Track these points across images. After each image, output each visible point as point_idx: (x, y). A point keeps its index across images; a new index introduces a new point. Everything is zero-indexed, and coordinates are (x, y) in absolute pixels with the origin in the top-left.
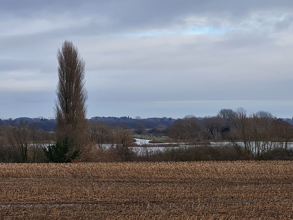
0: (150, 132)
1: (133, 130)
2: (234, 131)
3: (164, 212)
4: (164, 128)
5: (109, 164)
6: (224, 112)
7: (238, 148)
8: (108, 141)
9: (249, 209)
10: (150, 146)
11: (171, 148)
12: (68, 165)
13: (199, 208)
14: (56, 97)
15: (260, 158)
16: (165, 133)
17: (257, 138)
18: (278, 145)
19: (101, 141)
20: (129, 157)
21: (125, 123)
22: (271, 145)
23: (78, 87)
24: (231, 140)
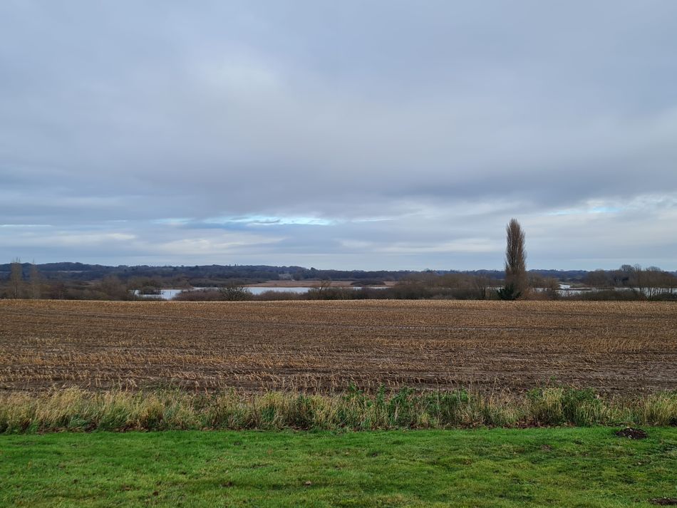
0: (570, 280)
1: (559, 278)
2: (631, 280)
3: (582, 336)
4: (579, 277)
5: (543, 302)
6: (624, 267)
7: (635, 292)
8: (541, 286)
9: (645, 336)
10: (570, 290)
12: (514, 302)
13: (607, 334)
14: (506, 257)
15: (651, 299)
16: (581, 281)
17: (649, 286)
19: (536, 286)
20: (556, 297)
21: (553, 274)
22: (660, 291)
23: (521, 250)
24: (630, 286)
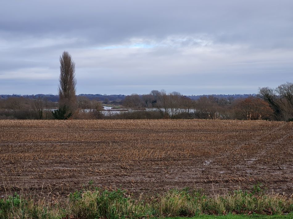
0: (112, 103)
1: (103, 101)
2: (159, 103)
3: (120, 148)
4: (119, 100)
5: (89, 120)
6: (153, 92)
7: (161, 112)
8: (88, 108)
9: (167, 146)
10: (112, 110)
11: (123, 112)
12: (65, 121)
13: (139, 146)
14: (59, 83)
15: (174, 117)
16: (120, 103)
17: (172, 107)
18: (183, 110)
19: (84, 108)
20: (100, 117)
21: (98, 97)
22: (180, 111)
23: (71, 77)
24: (158, 107)
